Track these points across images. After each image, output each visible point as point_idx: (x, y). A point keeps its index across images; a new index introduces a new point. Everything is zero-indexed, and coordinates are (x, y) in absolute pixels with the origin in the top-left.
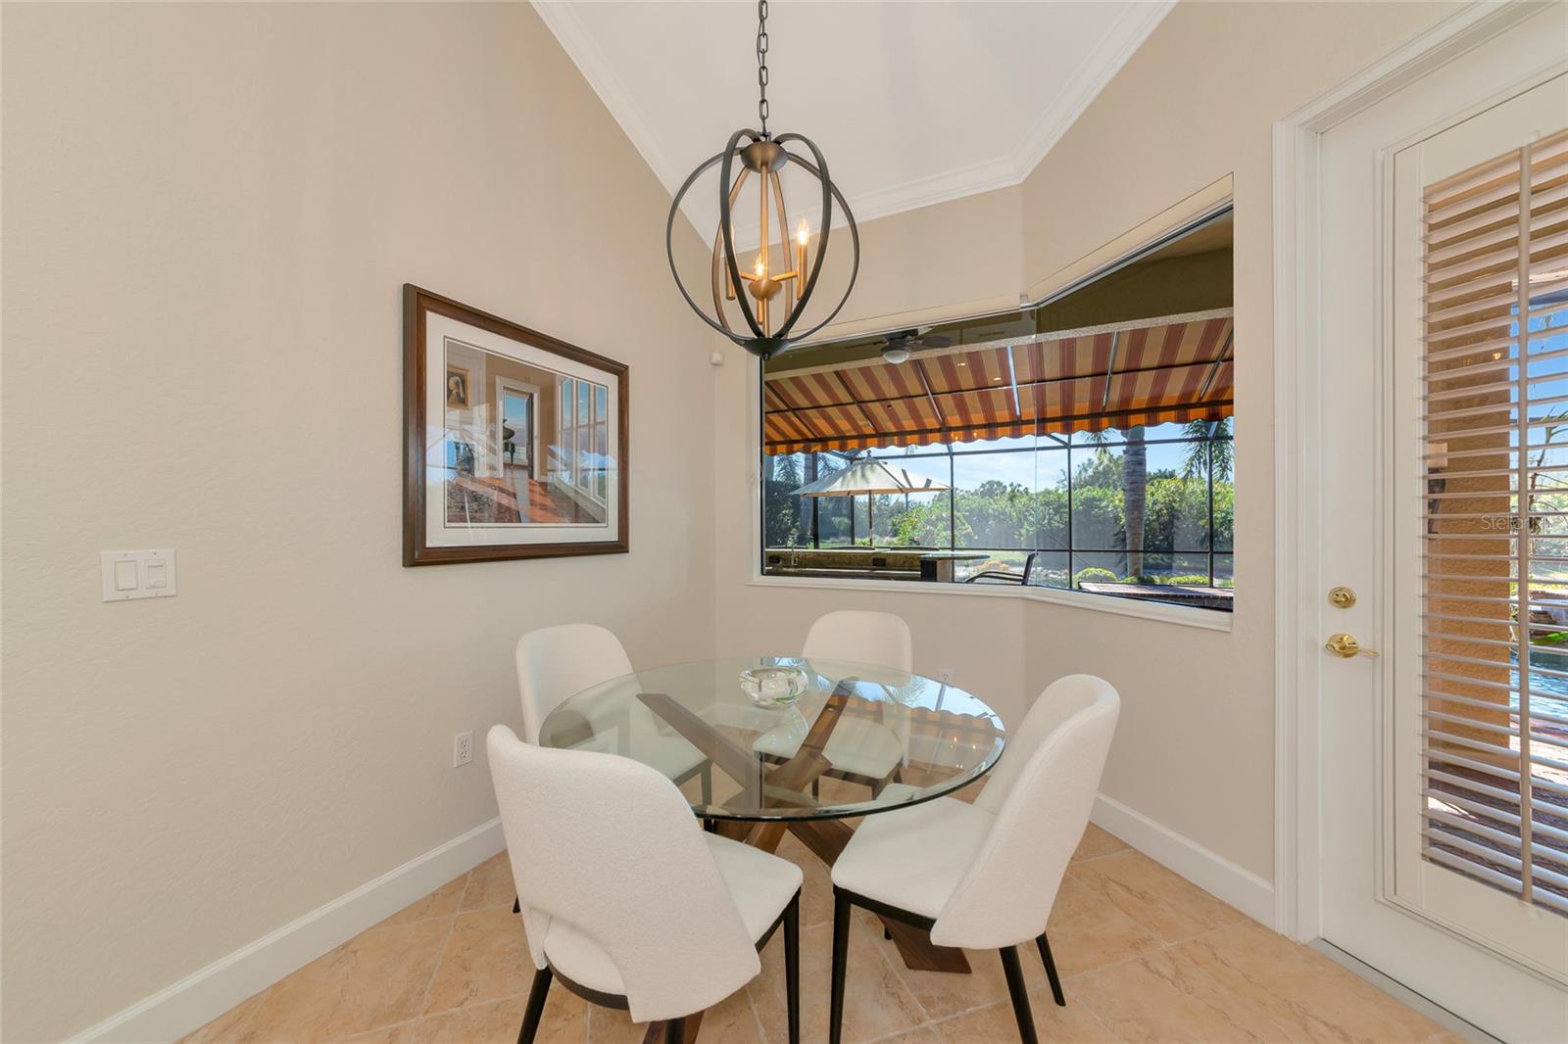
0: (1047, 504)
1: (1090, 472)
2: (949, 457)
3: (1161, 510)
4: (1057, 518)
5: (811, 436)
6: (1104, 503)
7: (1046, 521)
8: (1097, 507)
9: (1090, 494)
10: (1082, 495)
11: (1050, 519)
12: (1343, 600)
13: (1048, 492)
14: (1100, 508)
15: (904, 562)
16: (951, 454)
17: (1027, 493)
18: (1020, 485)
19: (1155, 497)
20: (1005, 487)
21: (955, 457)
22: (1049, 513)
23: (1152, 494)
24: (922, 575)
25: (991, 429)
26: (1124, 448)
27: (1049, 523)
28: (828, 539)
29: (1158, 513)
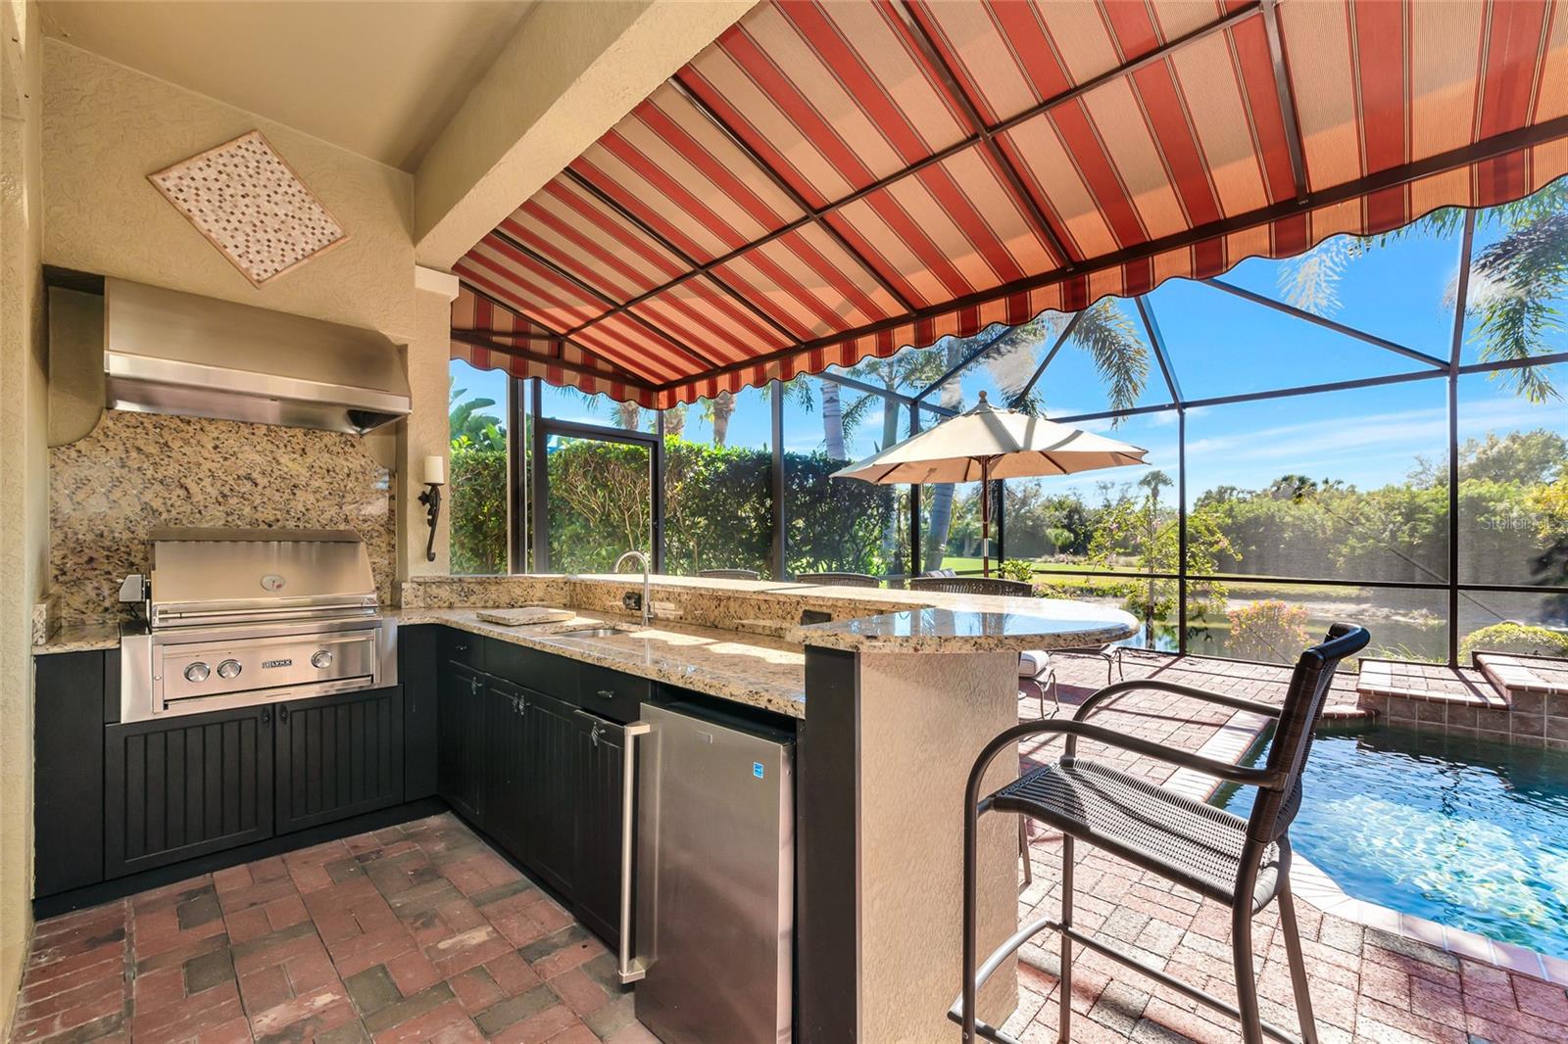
5: (791, 343)
6: (1505, 504)
13: (1389, 491)
14: (1494, 513)
17: (1353, 492)
18: (1339, 482)
20: (1314, 485)
28: (1040, 557)
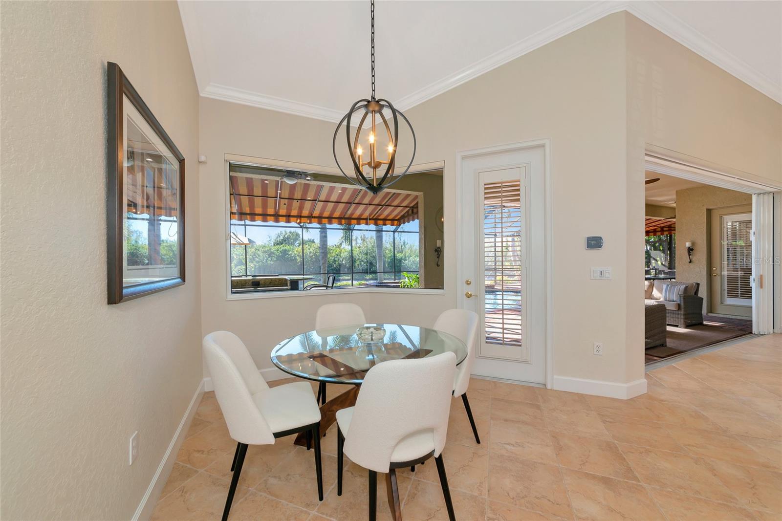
0: (265, 252)
1: (282, 238)
2: (244, 226)
3: (312, 256)
4: (270, 259)
7: (265, 260)
8: (288, 254)
9: (285, 248)
10: (281, 248)
11: (266, 260)
12: (468, 283)
15: (270, 283)
16: (245, 225)
19: (310, 250)
21: (247, 227)
22: (266, 257)
23: (309, 249)
24: (291, 288)
25: (265, 216)
26: (319, 230)
27: (266, 261)
29: (311, 257)
